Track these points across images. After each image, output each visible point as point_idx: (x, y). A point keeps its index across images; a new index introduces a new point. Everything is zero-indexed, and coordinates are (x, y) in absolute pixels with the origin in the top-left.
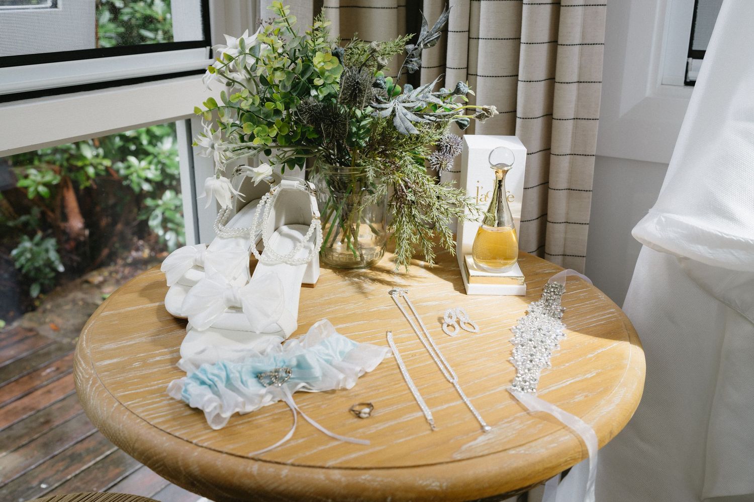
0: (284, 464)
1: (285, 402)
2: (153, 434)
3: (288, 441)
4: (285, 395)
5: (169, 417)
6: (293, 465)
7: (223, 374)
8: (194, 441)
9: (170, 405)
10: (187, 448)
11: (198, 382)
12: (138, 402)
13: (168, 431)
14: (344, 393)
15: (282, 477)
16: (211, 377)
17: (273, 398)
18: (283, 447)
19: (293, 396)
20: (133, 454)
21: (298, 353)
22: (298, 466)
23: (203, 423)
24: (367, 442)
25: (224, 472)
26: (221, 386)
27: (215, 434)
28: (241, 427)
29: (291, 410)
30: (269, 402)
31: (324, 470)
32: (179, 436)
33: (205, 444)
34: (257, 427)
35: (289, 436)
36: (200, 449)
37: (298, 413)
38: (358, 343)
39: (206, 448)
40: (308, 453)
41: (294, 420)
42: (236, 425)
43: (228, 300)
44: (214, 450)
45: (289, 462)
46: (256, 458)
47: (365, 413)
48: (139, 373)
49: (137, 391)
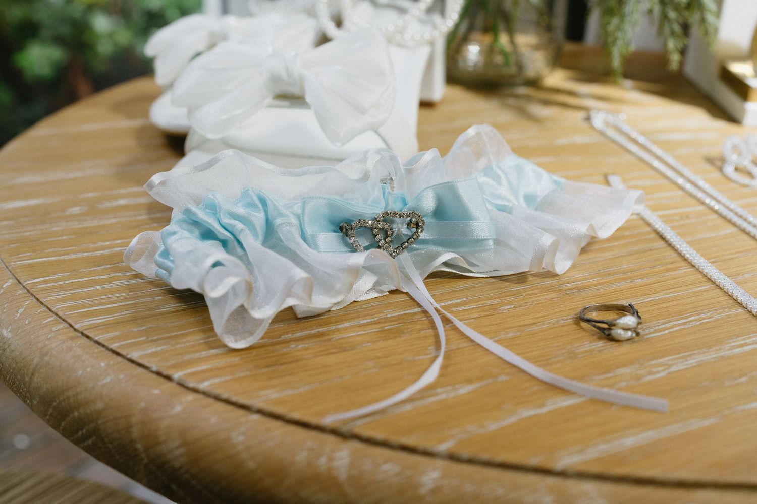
0: (427, 453)
1: (407, 294)
2: (79, 351)
3: (431, 388)
4: (408, 279)
5: (124, 314)
6: (453, 457)
7: (259, 218)
8: (177, 375)
9: (129, 288)
10: (156, 391)
11: (197, 232)
12: (58, 280)
13: (114, 346)
14: (549, 282)
15: (423, 491)
16: (226, 221)
17: (377, 283)
18: (419, 403)
19: (426, 284)
20: (31, 401)
21: (438, 180)
22: (471, 461)
23: (204, 331)
24: (662, 403)
25: (251, 465)
26: (252, 243)
27: (235, 359)
28: (301, 346)
29: (425, 312)
30: (368, 292)
31: (550, 481)
32: (141, 361)
33: (204, 385)
34: (343, 350)
35: (431, 375)
36: (191, 397)
37: (446, 321)
38: (563, 181)
39: (205, 394)
40: (492, 427)
41: (437, 336)
42: (286, 342)
43: (275, 79)
44: (227, 402)
45: (443, 447)
46: (345, 429)
47: (626, 329)
48: (75, 225)
49: (62, 257)
